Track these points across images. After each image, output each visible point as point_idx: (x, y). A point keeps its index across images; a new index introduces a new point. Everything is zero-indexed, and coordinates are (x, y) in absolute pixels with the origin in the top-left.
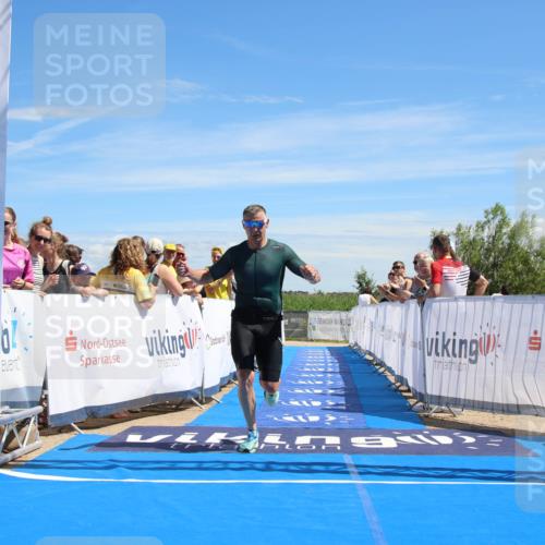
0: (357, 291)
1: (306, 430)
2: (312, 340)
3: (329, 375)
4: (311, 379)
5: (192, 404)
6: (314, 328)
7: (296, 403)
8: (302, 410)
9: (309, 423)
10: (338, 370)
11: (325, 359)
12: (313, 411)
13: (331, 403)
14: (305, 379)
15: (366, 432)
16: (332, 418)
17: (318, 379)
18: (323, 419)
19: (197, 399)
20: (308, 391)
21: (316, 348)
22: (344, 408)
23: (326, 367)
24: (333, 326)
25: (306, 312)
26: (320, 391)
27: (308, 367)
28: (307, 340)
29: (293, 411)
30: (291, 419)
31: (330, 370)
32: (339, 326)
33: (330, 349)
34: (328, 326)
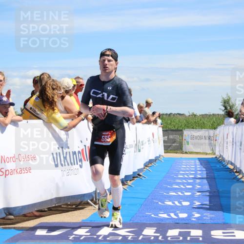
0: (223, 113)
1: (176, 224)
2: (186, 153)
3: (198, 181)
4: (183, 184)
5: (88, 204)
6: (188, 143)
7: (170, 203)
8: (174, 209)
9: (180, 219)
10: (205, 176)
11: (196, 168)
12: (183, 209)
13: (198, 203)
14: (178, 184)
15: (224, 226)
16: (197, 215)
17: (189, 184)
18: (190, 216)
19: (92, 200)
20: (180, 193)
21: (189, 159)
22: (208, 207)
23: (195, 174)
24: (203, 141)
25: (182, 130)
26: (189, 194)
27: (181, 174)
28: (182, 153)
29: (167, 210)
30: (165, 216)
31: (199, 176)
32: (207, 141)
33: (200, 159)
34: (200, 141)
